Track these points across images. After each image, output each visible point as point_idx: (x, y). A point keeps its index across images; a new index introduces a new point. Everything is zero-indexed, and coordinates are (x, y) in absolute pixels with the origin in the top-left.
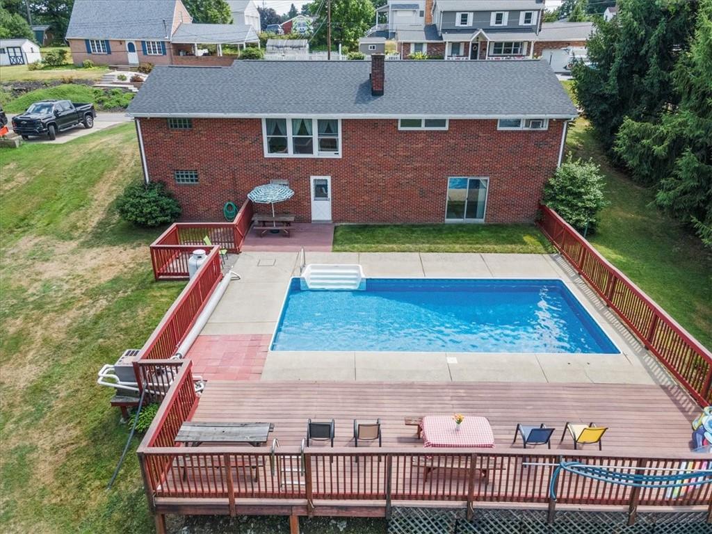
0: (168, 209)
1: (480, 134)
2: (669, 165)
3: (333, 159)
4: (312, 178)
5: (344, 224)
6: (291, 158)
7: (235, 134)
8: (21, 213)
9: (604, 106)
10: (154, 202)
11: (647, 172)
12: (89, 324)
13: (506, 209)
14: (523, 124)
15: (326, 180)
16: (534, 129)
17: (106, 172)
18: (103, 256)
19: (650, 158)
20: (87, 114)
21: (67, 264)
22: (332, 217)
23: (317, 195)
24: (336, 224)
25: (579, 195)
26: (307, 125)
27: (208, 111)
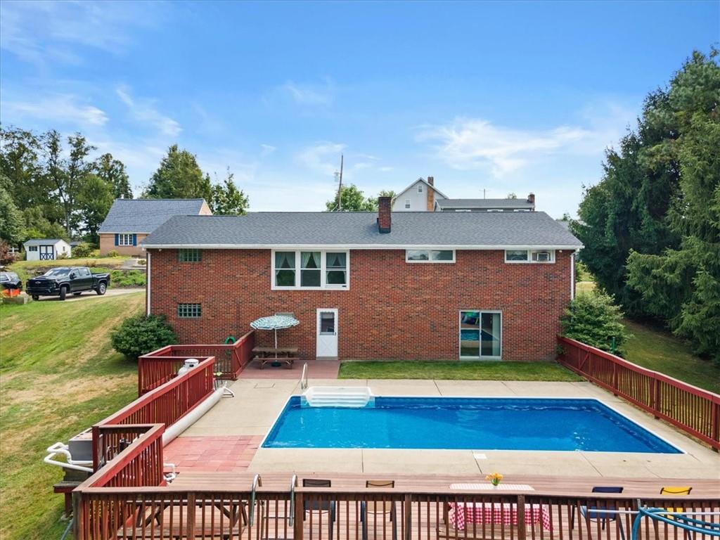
0: (165, 339)
1: (488, 267)
2: (686, 294)
3: (343, 291)
4: (319, 311)
5: (351, 361)
6: (297, 291)
7: (244, 267)
8: (9, 355)
9: (607, 260)
10: (151, 331)
11: (664, 302)
12: (51, 438)
13: (523, 345)
14: (530, 257)
15: (333, 314)
16: (541, 262)
17: (108, 319)
18: (86, 384)
19: (665, 290)
20: (101, 282)
21: (43, 392)
22: (339, 353)
23: (323, 330)
24: (343, 361)
25: (598, 324)
26: (316, 258)
27: (219, 243)
